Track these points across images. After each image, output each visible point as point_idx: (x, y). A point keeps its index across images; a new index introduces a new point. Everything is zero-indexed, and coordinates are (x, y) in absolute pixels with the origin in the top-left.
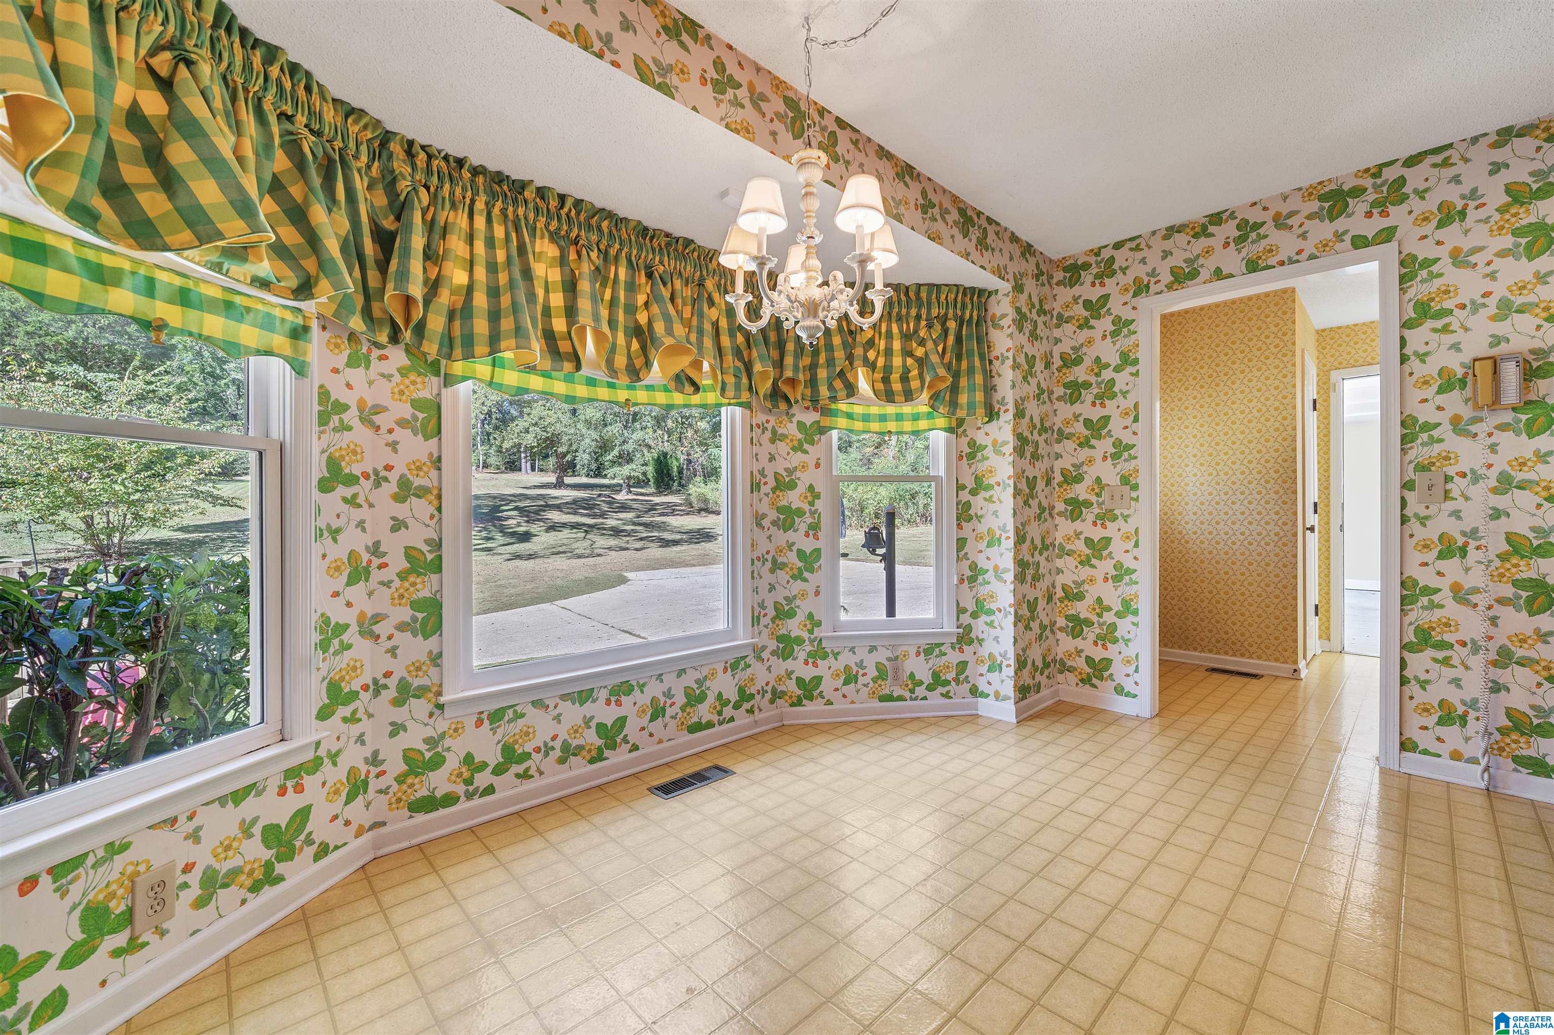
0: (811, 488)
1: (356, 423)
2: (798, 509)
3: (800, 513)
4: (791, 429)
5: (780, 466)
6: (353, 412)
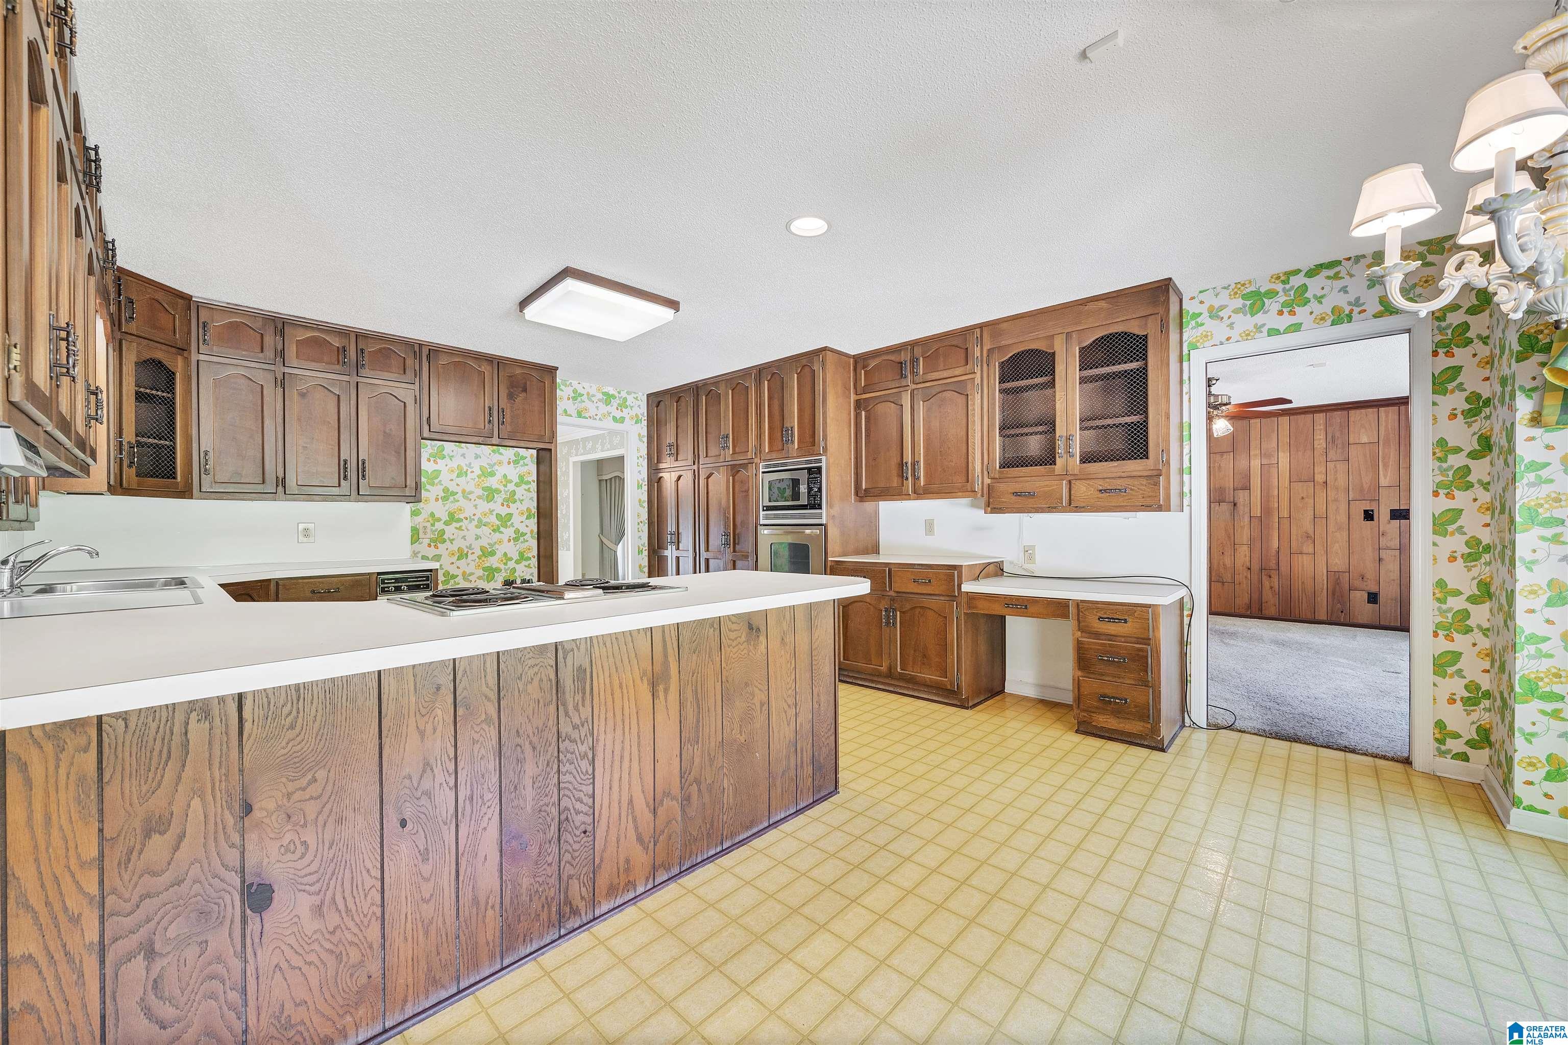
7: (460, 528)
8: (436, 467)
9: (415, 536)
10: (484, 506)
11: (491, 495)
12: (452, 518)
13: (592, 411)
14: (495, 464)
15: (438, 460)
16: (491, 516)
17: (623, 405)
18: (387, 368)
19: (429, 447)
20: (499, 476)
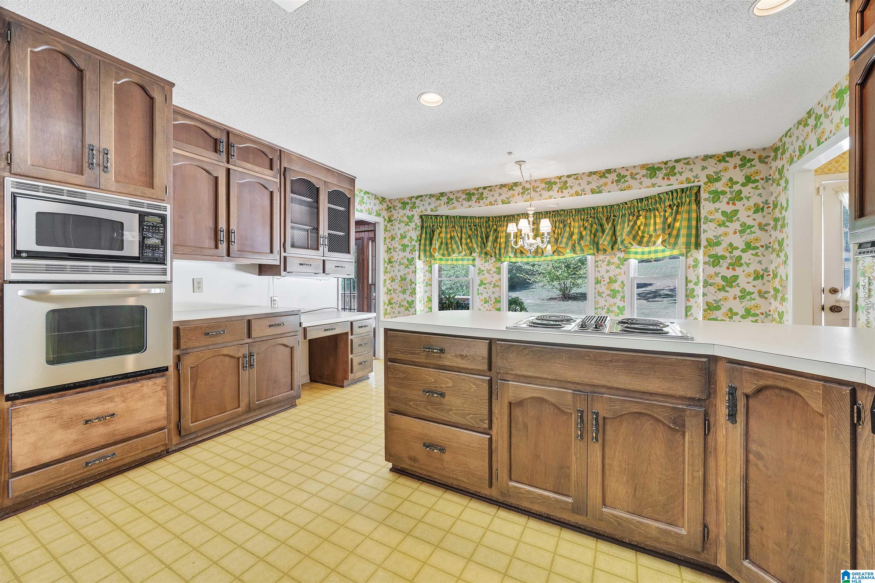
0: (622, 282)
1: (486, 273)
2: (618, 290)
3: (618, 292)
4: (616, 260)
5: (611, 274)
6: (486, 271)
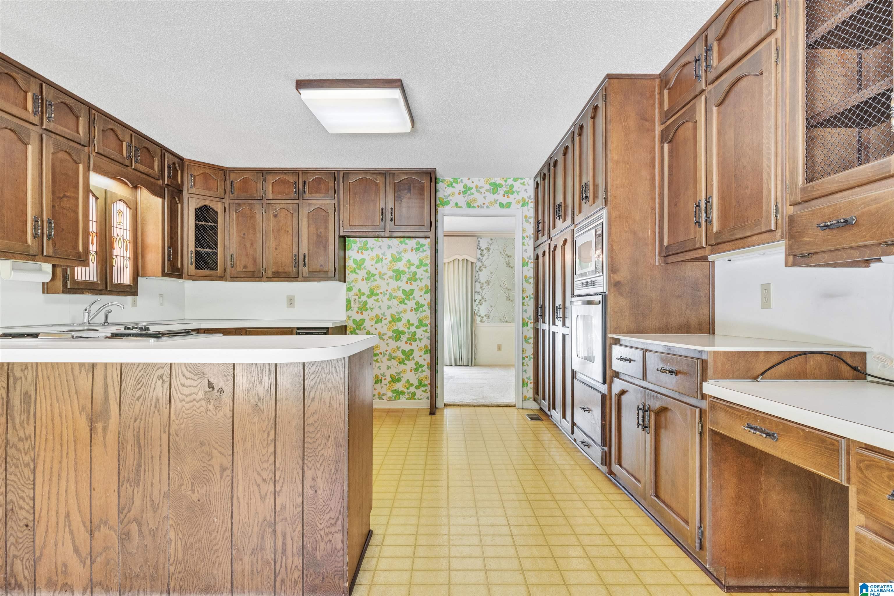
7: (377, 300)
8: (363, 257)
9: (349, 307)
10: (394, 284)
11: (399, 276)
12: (372, 293)
13: (480, 200)
14: (402, 252)
15: (364, 252)
16: (398, 291)
17: (510, 191)
18: (318, 191)
19: (358, 243)
20: (404, 261)
